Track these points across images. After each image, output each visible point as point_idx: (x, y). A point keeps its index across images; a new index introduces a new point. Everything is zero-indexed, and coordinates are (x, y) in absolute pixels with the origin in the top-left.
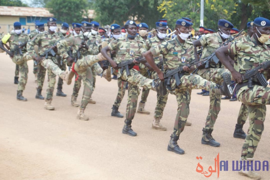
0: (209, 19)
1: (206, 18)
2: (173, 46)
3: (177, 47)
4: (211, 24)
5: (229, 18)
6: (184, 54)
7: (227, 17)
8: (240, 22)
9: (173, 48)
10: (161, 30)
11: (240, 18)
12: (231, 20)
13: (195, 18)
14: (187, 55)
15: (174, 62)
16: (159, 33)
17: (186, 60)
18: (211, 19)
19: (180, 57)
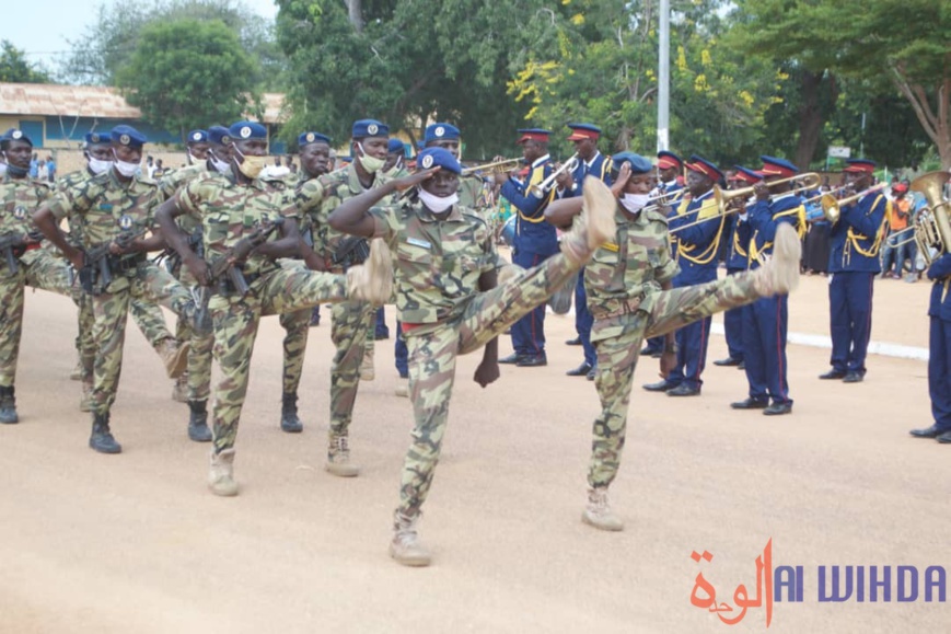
0: (687, 125)
1: (677, 123)
2: (102, 190)
3: (112, 191)
4: (694, 141)
5: (759, 119)
6: (129, 209)
7: (751, 117)
8: (797, 135)
9: (102, 194)
10: (96, 152)
11: (798, 120)
12: (765, 126)
13: (638, 120)
14: (139, 211)
15: (103, 228)
16: (93, 159)
17: (132, 223)
18: (696, 125)
19: (117, 216)
